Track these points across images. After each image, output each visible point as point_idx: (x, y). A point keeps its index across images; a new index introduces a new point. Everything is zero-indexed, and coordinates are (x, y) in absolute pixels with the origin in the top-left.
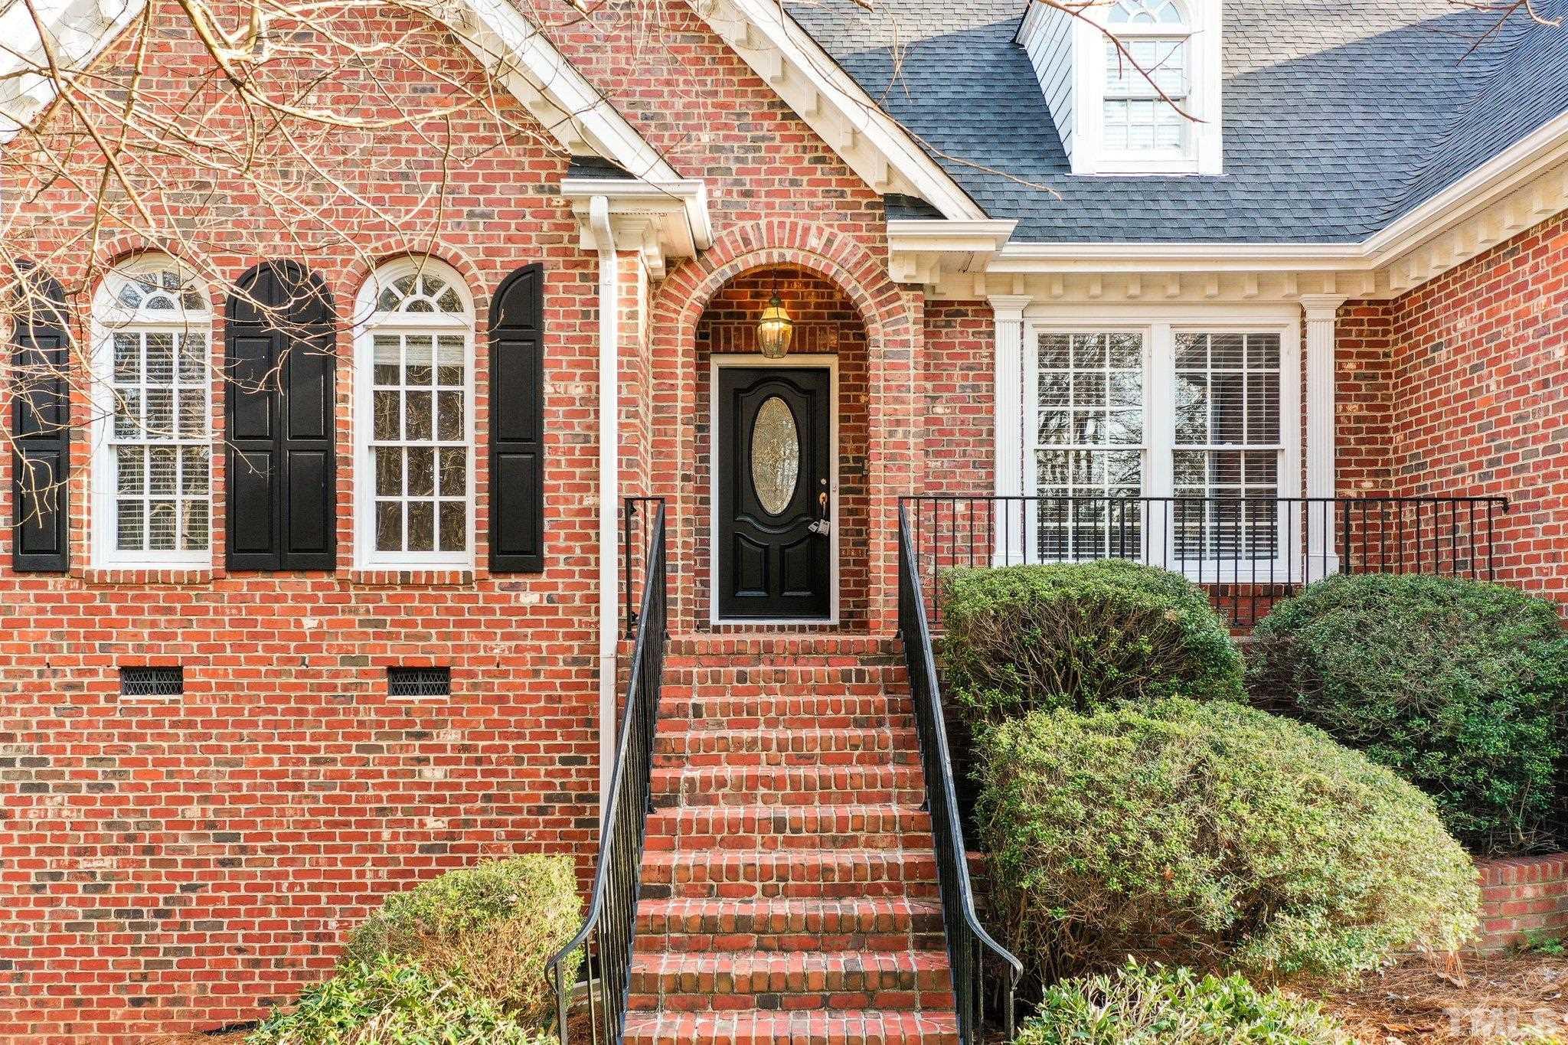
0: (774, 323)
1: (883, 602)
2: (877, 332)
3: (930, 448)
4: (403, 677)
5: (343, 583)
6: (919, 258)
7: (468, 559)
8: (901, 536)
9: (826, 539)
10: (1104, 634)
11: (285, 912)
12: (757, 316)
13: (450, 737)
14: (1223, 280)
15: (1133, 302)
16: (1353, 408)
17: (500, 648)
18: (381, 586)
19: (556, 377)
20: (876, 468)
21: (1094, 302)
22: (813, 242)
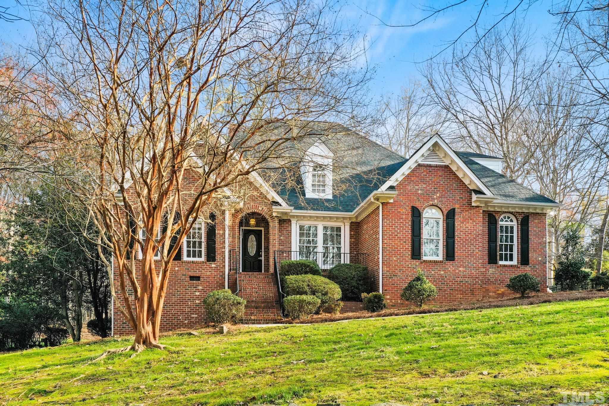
0: (253, 222)
1: (272, 270)
2: (271, 224)
3: (280, 244)
4: (192, 278)
5: (182, 262)
6: (278, 212)
7: (203, 259)
8: (274, 258)
9: (261, 260)
10: (302, 269)
11: (173, 315)
12: (249, 220)
13: (200, 288)
14: (330, 218)
15: (315, 220)
16: (353, 240)
17: (208, 273)
18: (188, 263)
19: (218, 230)
20: (271, 247)
21: (308, 220)
22: (260, 208)
